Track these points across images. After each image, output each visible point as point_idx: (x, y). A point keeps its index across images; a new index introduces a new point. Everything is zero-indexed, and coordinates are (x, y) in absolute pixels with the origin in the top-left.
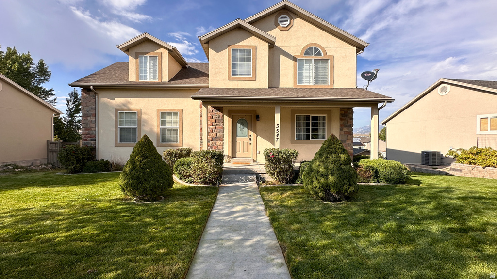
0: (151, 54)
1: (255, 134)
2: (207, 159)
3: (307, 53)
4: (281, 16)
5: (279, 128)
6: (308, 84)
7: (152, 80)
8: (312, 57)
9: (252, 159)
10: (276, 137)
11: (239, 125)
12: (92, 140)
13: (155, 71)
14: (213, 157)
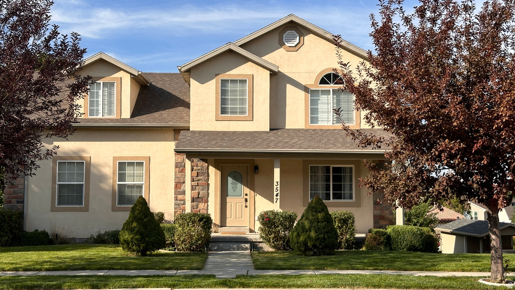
0: (106, 80)
1: (252, 192)
2: (194, 222)
3: (323, 82)
4: (287, 33)
5: (279, 186)
6: (325, 124)
7: (106, 117)
8: (331, 87)
9: (248, 228)
10: (275, 197)
11: (230, 180)
12: (18, 202)
13: (110, 103)
14: (201, 220)
